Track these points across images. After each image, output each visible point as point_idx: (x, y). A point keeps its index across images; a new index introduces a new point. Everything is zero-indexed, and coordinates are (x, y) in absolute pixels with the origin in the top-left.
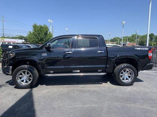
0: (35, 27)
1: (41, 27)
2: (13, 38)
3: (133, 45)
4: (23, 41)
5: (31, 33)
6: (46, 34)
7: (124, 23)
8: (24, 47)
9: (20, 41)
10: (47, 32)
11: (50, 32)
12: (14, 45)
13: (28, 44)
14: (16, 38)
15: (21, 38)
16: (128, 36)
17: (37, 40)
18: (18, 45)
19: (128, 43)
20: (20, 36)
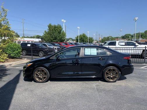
0: (50, 26)
1: (55, 27)
2: (31, 37)
4: (40, 40)
5: (46, 33)
6: (60, 33)
7: (136, 19)
8: (41, 45)
9: (37, 40)
10: (60, 31)
11: (63, 31)
12: (32, 44)
13: (44, 42)
14: (34, 37)
15: (38, 37)
16: (141, 32)
17: (52, 39)
18: (35, 43)
19: (140, 39)
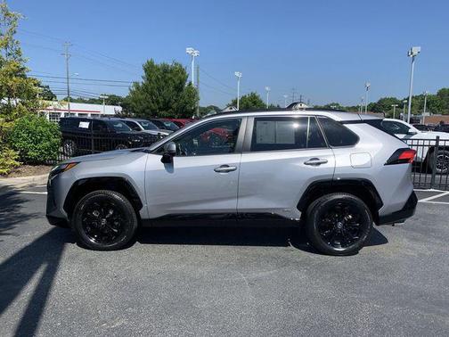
0: (150, 68)
1: (165, 70)
2: (92, 101)
3: (442, 123)
4: (119, 109)
5: (138, 88)
6: (179, 88)
7: (415, 53)
8: (120, 125)
9: (110, 110)
10: (182, 82)
11: (190, 84)
12: (95, 120)
13: (130, 117)
14: (99, 102)
15: (113, 101)
16: (428, 93)
17: (154, 106)
18: (104, 119)
19: (426, 114)
20: (111, 96)
